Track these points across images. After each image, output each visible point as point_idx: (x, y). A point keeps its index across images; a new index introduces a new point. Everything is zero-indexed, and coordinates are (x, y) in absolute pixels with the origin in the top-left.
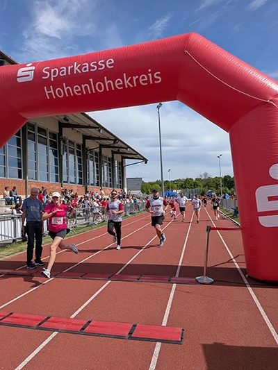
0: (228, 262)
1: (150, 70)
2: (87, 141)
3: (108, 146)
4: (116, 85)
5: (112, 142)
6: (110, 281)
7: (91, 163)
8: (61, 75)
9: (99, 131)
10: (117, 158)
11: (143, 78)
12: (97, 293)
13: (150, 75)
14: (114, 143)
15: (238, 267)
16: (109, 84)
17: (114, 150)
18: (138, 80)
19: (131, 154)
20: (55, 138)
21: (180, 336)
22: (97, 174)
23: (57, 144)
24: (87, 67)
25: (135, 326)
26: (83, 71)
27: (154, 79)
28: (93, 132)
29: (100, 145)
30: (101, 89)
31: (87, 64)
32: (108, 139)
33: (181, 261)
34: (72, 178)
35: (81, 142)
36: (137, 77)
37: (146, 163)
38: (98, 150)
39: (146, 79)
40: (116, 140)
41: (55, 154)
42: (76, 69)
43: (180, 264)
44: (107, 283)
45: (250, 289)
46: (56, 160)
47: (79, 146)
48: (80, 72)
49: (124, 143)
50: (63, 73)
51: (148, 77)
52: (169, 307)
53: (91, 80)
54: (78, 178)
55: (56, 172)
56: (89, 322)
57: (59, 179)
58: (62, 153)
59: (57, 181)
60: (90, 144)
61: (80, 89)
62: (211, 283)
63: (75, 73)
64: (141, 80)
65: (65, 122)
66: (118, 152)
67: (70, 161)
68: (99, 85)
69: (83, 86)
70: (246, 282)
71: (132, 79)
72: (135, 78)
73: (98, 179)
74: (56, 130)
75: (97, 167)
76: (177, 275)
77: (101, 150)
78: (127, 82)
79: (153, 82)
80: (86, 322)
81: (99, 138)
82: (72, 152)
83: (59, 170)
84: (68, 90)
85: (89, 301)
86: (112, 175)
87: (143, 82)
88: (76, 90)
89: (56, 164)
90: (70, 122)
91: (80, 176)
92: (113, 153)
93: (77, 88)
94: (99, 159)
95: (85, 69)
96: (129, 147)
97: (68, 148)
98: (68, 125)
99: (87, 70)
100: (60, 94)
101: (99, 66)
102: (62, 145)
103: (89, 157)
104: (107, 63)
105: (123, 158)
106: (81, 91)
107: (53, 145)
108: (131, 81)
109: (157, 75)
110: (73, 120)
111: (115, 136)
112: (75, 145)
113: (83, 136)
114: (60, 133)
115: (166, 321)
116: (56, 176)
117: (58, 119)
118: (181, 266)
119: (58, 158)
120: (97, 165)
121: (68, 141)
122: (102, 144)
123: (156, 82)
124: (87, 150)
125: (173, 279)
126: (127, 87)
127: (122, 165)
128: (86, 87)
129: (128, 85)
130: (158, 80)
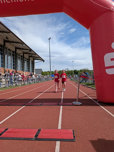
0: (85, 96)
3: (26, 53)
5: (29, 51)
6: (24, 106)
7: (19, 61)
9: (23, 45)
10: (31, 59)
12: (16, 112)
14: (30, 51)
15: (91, 98)
17: (30, 55)
20: (2, 47)
21: (73, 135)
22: (22, 65)
23: (3, 50)
25: (39, 130)
28: (20, 46)
29: (23, 52)
32: (27, 50)
33: (62, 96)
35: (14, 50)
37: (44, 62)
38: (22, 54)
40: (31, 50)
41: (2, 54)
43: (62, 98)
44: (23, 107)
45: (102, 107)
47: (13, 52)
49: (34, 52)
54: (12, 66)
55: (2, 63)
56: (6, 129)
57: (3, 66)
58: (5, 54)
59: (2, 67)
60: (18, 51)
62: (81, 105)
65: (6, 39)
66: (31, 57)
67: (9, 59)
70: (98, 104)
73: (22, 68)
74: (2, 43)
75: (22, 62)
76: (62, 102)
80: (4, 130)
81: (23, 49)
82: (10, 54)
83: (3, 62)
85: (9, 117)
86: (29, 66)
89: (2, 59)
90: (9, 40)
91: (14, 65)
92: (29, 57)
94: (23, 59)
96: (36, 54)
97: (8, 53)
98: (8, 42)
102: (5, 50)
103: (18, 58)
105: (34, 59)
107: (1, 50)
110: (10, 39)
111: (30, 48)
112: (11, 51)
113: (15, 47)
114: (4, 45)
115: (60, 126)
116: (2, 65)
117: (4, 38)
118: (63, 99)
119: (3, 56)
120: (22, 61)
121: (8, 49)
122: (24, 52)
124: (17, 54)
125: (60, 104)
127: (33, 62)
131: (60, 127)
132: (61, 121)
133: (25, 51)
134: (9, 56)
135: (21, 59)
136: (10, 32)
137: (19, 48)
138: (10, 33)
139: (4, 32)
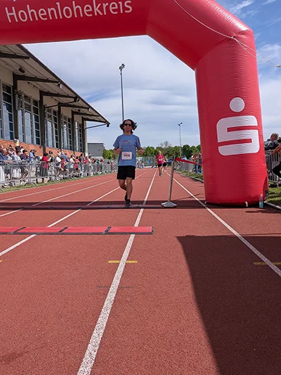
2: (45, 98)
3: (66, 105)
4: (85, 11)
5: (73, 100)
6: (81, 209)
7: (49, 124)
9: (59, 85)
10: (78, 119)
11: (114, 6)
12: (70, 215)
13: (120, 3)
15: (198, 200)
16: (78, 10)
17: (74, 109)
18: (108, 8)
19: (90, 115)
20: (9, 91)
21: (151, 230)
22: (56, 134)
23: (11, 96)
25: (109, 228)
27: (125, 8)
28: (52, 87)
29: (59, 103)
30: (68, 14)
32: (68, 97)
33: (146, 198)
34: (28, 138)
35: (38, 98)
36: (107, 4)
37: (108, 126)
38: (56, 109)
39: (116, 7)
40: (77, 97)
41: (9, 109)
43: (145, 200)
44: (76, 211)
45: (208, 209)
46: (10, 115)
47: (35, 103)
49: (85, 102)
51: (119, 5)
52: (138, 219)
53: (58, 4)
54: (35, 137)
55: (11, 129)
56: (66, 228)
58: (17, 109)
60: (47, 101)
61: (45, 14)
64: (111, 8)
65: (20, 73)
66: (78, 113)
67: (27, 121)
68: (67, 10)
69: (49, 10)
70: (204, 206)
71: (102, 5)
72: (104, 6)
73: (57, 140)
74: (11, 83)
75: (56, 127)
77: (59, 108)
78: (96, 9)
79: (124, 11)
81: (58, 95)
82: (28, 108)
83: (14, 126)
84: (32, 13)
85: (63, 219)
86: (72, 137)
87: (114, 10)
88: (41, 14)
89: (10, 120)
90: (26, 74)
91: (38, 134)
92: (73, 113)
93: (42, 12)
94: (58, 119)
96: (90, 107)
97: (24, 106)
98: (24, 78)
100: (24, 19)
102: (17, 102)
103: (47, 116)
105: (84, 119)
106: (47, 16)
107: (7, 98)
108: (101, 9)
109: (128, 4)
110: (30, 72)
111: (75, 94)
112: (32, 101)
113: (40, 91)
114: (15, 86)
116: (11, 133)
117: (13, 70)
118: (147, 201)
119: (13, 114)
120: (56, 125)
121: (23, 95)
122: (61, 102)
123: (126, 11)
124: (45, 108)
125: (140, 206)
126: (96, 14)
127: (83, 127)
128: (52, 12)
129: (97, 12)
130: (129, 9)
131: (136, 225)
133: (64, 100)
134: (26, 112)
135: (53, 119)
136: (30, 56)
137: (48, 94)
138: (27, 58)
139: (15, 56)
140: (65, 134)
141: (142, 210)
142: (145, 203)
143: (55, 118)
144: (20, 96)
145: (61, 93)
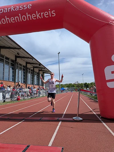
0: (90, 112)
1: (49, 10)
2: (28, 65)
3: (36, 67)
4: (33, 17)
5: (39, 65)
7: (29, 75)
8: (4, 12)
9: (33, 60)
10: (41, 73)
11: (46, 13)
13: (50, 12)
14: (39, 66)
16: (29, 17)
18: (43, 15)
19: (47, 71)
20: (13, 62)
22: (32, 79)
23: (14, 65)
24: (18, 8)
25: (28, 146)
26: (16, 10)
27: (52, 14)
28: (30, 60)
30: (25, 19)
31: (18, 7)
32: (37, 64)
33: (65, 111)
35: (25, 65)
36: (43, 13)
38: (32, 69)
39: (48, 14)
40: (40, 64)
41: (13, 69)
42: (12, 9)
45: (104, 124)
46: (13, 71)
47: (24, 66)
48: (14, 10)
49: (43, 66)
50: (5, 11)
51: (49, 13)
53: (20, 14)
55: (13, 77)
58: (16, 69)
59: (13, 81)
60: (29, 66)
61: (14, 19)
63: (12, 11)
64: (45, 15)
65: (18, 55)
66: (41, 70)
67: (20, 74)
68: (24, 17)
69: (16, 18)
70: (100, 120)
71: (40, 14)
72: (42, 14)
73: (32, 81)
74: (14, 59)
75: (32, 76)
77: (34, 69)
78: (38, 16)
79: (51, 16)
81: (33, 64)
82: (21, 69)
83: (14, 76)
84: (8, 20)
86: (38, 80)
87: (46, 16)
88: (12, 20)
89: (13, 73)
90: (20, 55)
91: (24, 79)
92: (39, 70)
93: (12, 19)
94: (33, 73)
95: (17, 9)
96: (46, 68)
97: (19, 68)
98: (19, 57)
99: (18, 10)
100: (4, 23)
101: (24, 8)
102: (16, 65)
103: (28, 72)
104: (28, 6)
105: (43, 73)
106: (15, 21)
107: (12, 65)
108: (40, 15)
109: (53, 12)
112: (22, 66)
113: (26, 62)
114: (16, 60)
115: (52, 143)
116: (13, 79)
117: (15, 54)
119: (14, 71)
120: (32, 75)
121: (19, 64)
122: (34, 66)
123: (52, 16)
124: (28, 68)
125: (60, 119)
126: (38, 18)
127: (43, 76)
128: (17, 18)
129: (38, 17)
130: (54, 15)
132: (54, 138)
134: (20, 70)
137: (29, 63)
138: (20, 49)
139: (15, 48)
140: (36, 79)
141: (60, 123)
142: (63, 116)
143: (32, 73)
144: (17, 64)
145: (34, 63)
